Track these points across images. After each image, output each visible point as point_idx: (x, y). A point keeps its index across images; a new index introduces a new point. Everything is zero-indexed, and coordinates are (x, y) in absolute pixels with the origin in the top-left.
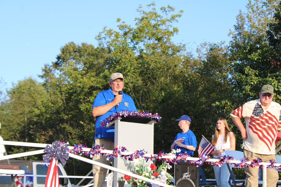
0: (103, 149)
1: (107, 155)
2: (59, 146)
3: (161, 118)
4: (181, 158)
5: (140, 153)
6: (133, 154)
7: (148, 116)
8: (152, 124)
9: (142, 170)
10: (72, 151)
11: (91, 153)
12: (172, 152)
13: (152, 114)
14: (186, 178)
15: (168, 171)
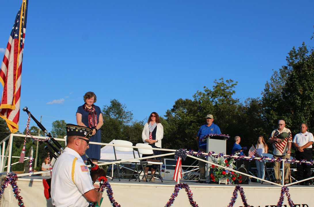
0: (203, 153)
2: (182, 151)
3: (230, 137)
5: (221, 155)
6: (218, 155)
7: (223, 136)
8: (225, 140)
9: (220, 163)
10: (189, 154)
11: (198, 154)
13: (226, 135)
14: (242, 167)
15: (234, 163)
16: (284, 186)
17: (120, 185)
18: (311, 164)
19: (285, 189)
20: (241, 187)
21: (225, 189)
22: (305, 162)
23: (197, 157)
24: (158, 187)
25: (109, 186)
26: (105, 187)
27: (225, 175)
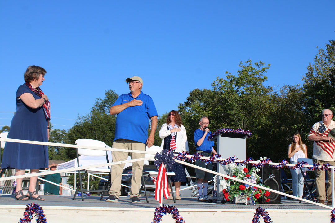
1: (205, 160)
2: (167, 154)
3: (251, 134)
4: (265, 163)
5: (232, 159)
6: (226, 160)
7: (241, 132)
8: (245, 139)
9: (237, 172)
11: (193, 159)
12: (260, 159)
13: (245, 131)
14: (271, 178)
15: (257, 173)
17: (61, 210)
20: (265, 210)
21: (239, 214)
23: (191, 163)
24: (125, 212)
25: (40, 212)
26: (33, 214)
27: (244, 191)
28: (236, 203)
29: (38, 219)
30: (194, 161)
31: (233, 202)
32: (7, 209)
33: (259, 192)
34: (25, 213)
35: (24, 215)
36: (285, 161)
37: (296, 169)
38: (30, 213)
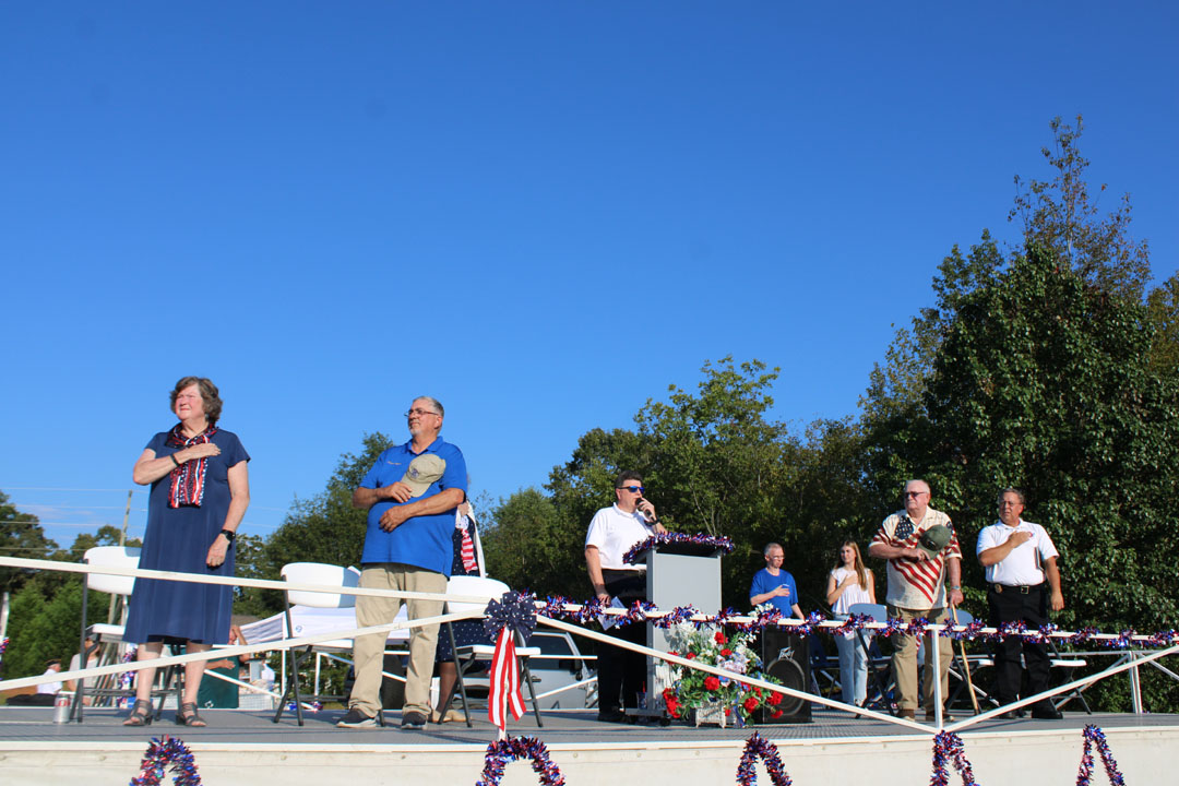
1: (615, 617)
2: (516, 601)
3: (734, 545)
4: (767, 621)
5: (683, 613)
6: (669, 615)
7: (708, 542)
8: (717, 558)
9: (699, 645)
10: (544, 612)
11: (583, 614)
14: (785, 658)
15: (750, 645)
16: (943, 731)
18: (1042, 639)
19: (949, 744)
20: (771, 742)
21: (703, 754)
22: (1020, 631)
23: (578, 623)
24: (410, 757)
25: (184, 759)
26: (165, 764)
27: (717, 693)
28: (698, 724)
29: (180, 778)
30: (587, 618)
31: (690, 720)
32: (96, 752)
33: (754, 695)
34: (144, 761)
35: (142, 768)
36: (817, 614)
37: (845, 633)
38: (157, 762)
